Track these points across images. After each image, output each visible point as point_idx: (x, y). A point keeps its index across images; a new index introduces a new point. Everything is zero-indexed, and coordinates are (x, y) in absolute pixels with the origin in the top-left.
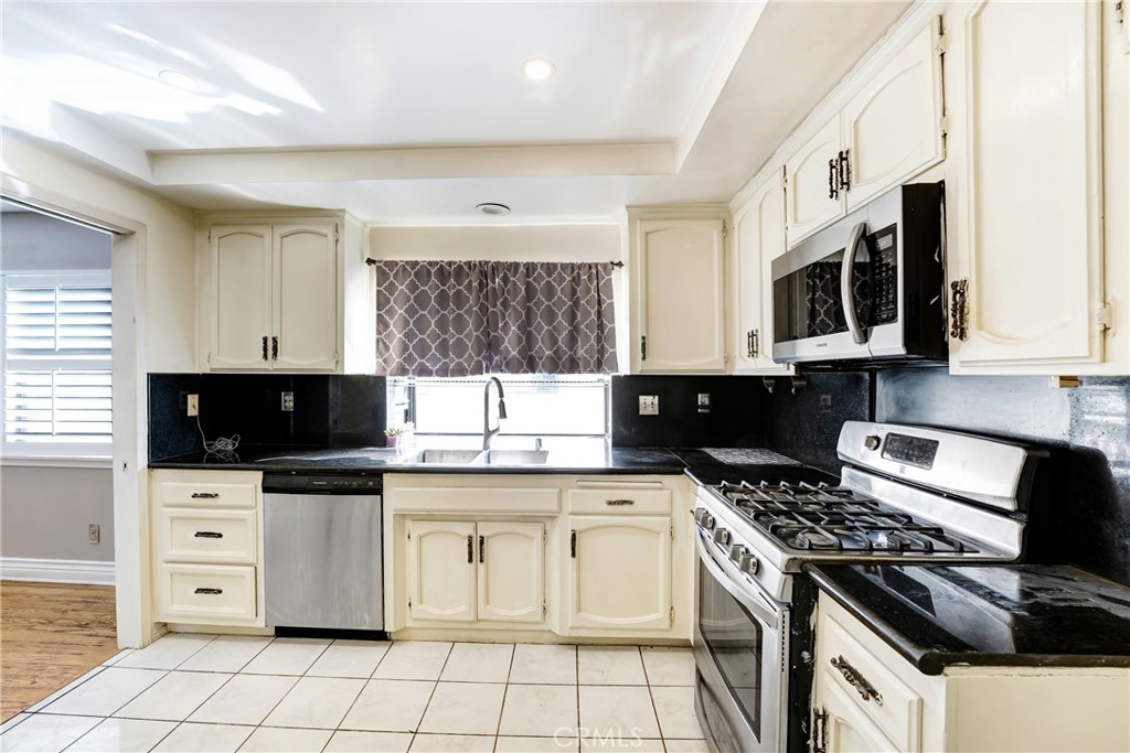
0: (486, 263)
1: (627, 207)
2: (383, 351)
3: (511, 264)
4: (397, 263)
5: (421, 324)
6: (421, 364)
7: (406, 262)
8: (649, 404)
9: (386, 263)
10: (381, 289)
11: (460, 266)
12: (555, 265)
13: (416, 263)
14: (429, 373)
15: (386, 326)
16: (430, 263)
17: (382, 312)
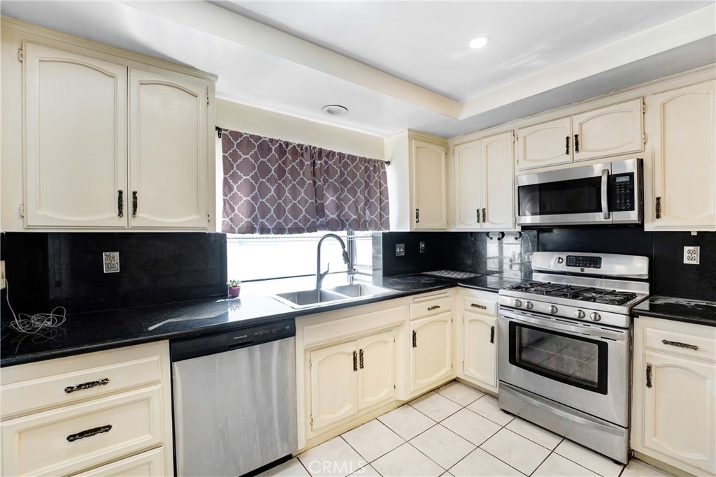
0: (314, 148)
1: (409, 130)
2: (229, 211)
3: (330, 152)
4: (241, 135)
5: (263, 191)
6: (262, 224)
7: (250, 135)
8: (400, 250)
9: (231, 133)
10: (226, 155)
11: (294, 146)
12: (356, 157)
13: (260, 138)
14: (268, 231)
15: (231, 189)
16: (271, 140)
17: (227, 176)
